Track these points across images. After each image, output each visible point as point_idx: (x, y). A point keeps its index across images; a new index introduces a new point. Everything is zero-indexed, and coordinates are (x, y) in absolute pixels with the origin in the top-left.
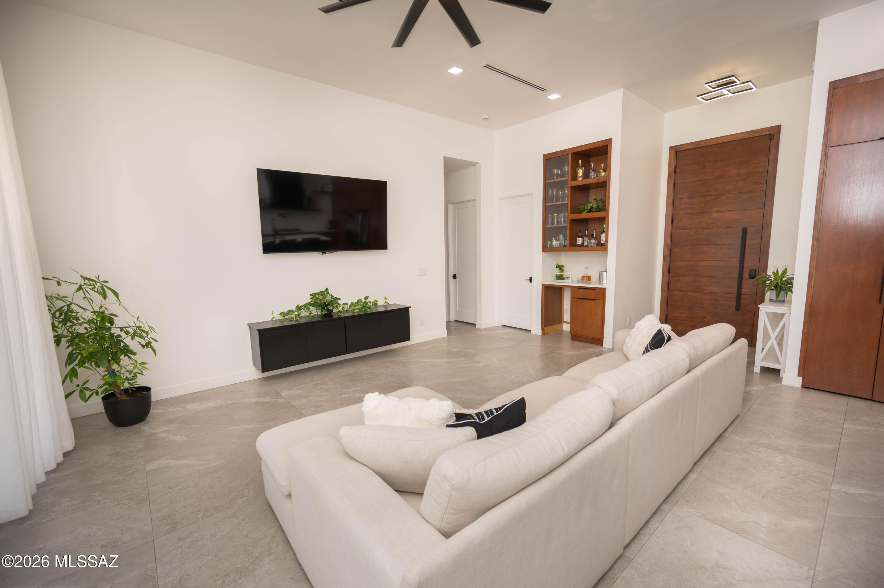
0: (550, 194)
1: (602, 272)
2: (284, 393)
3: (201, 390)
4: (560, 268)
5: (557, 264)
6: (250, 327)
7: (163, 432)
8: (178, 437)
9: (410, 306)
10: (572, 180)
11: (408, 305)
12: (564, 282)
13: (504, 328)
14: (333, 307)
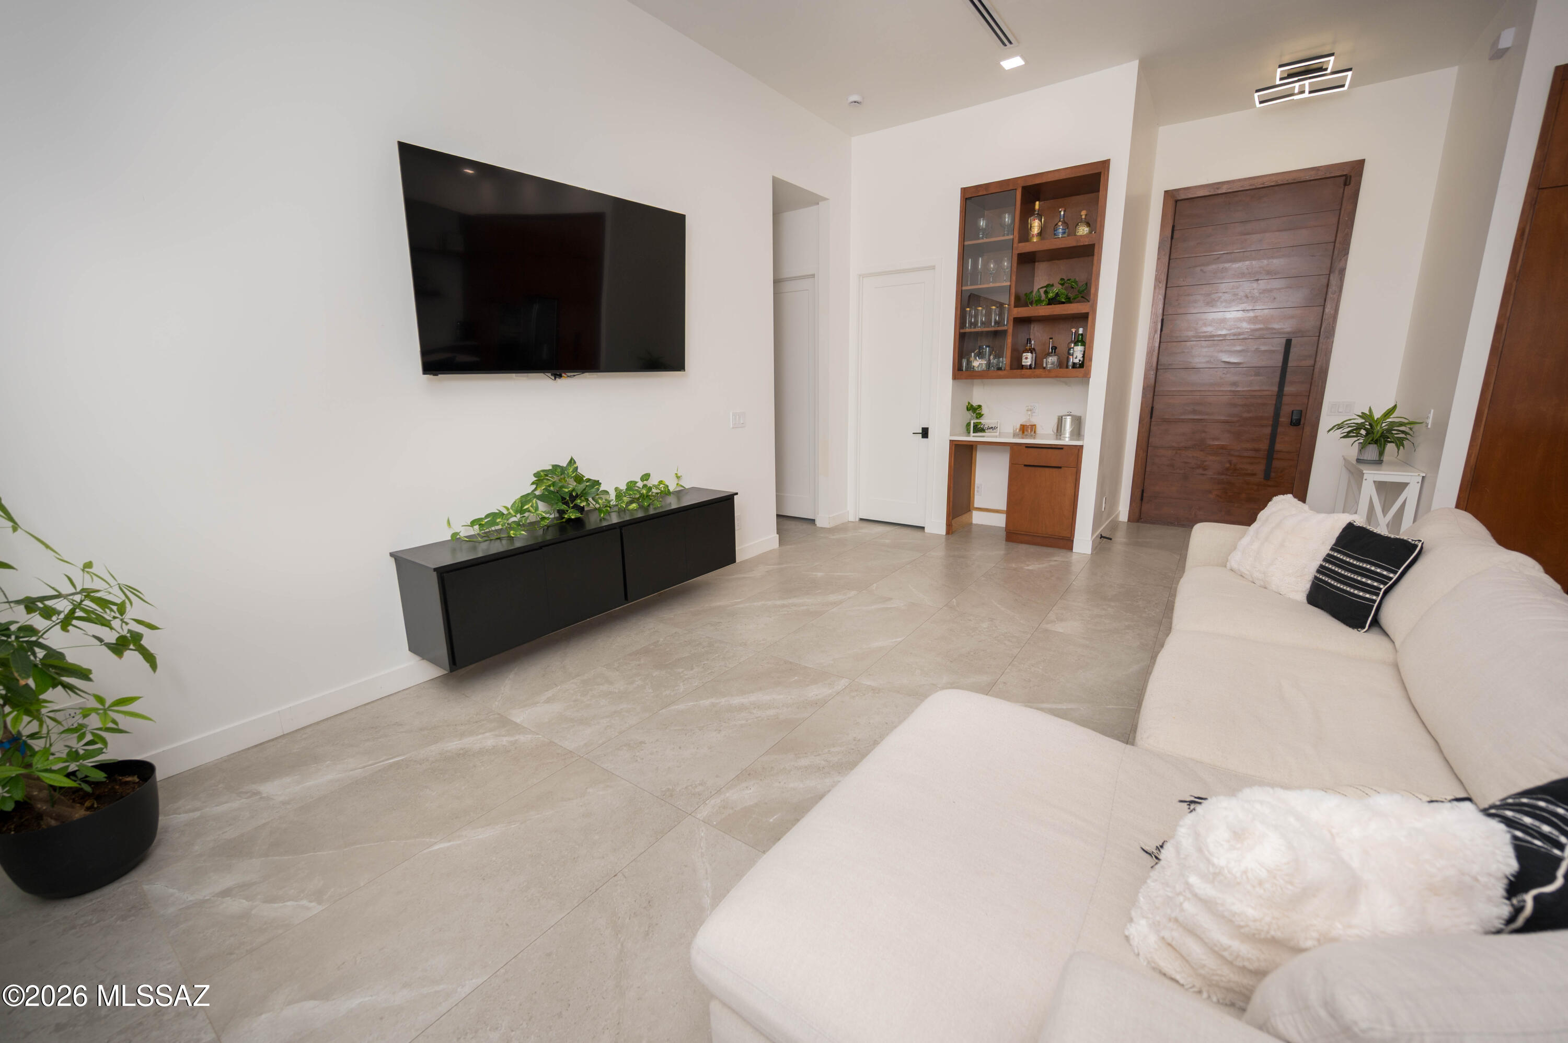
0: (970, 268)
1: (1064, 417)
2: (519, 716)
3: (282, 734)
4: (975, 410)
5: (969, 403)
6: (395, 559)
7: (226, 893)
8: (289, 903)
9: (735, 491)
10: (1020, 241)
11: (730, 489)
12: (983, 437)
13: (864, 524)
14: (587, 502)
